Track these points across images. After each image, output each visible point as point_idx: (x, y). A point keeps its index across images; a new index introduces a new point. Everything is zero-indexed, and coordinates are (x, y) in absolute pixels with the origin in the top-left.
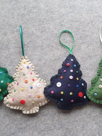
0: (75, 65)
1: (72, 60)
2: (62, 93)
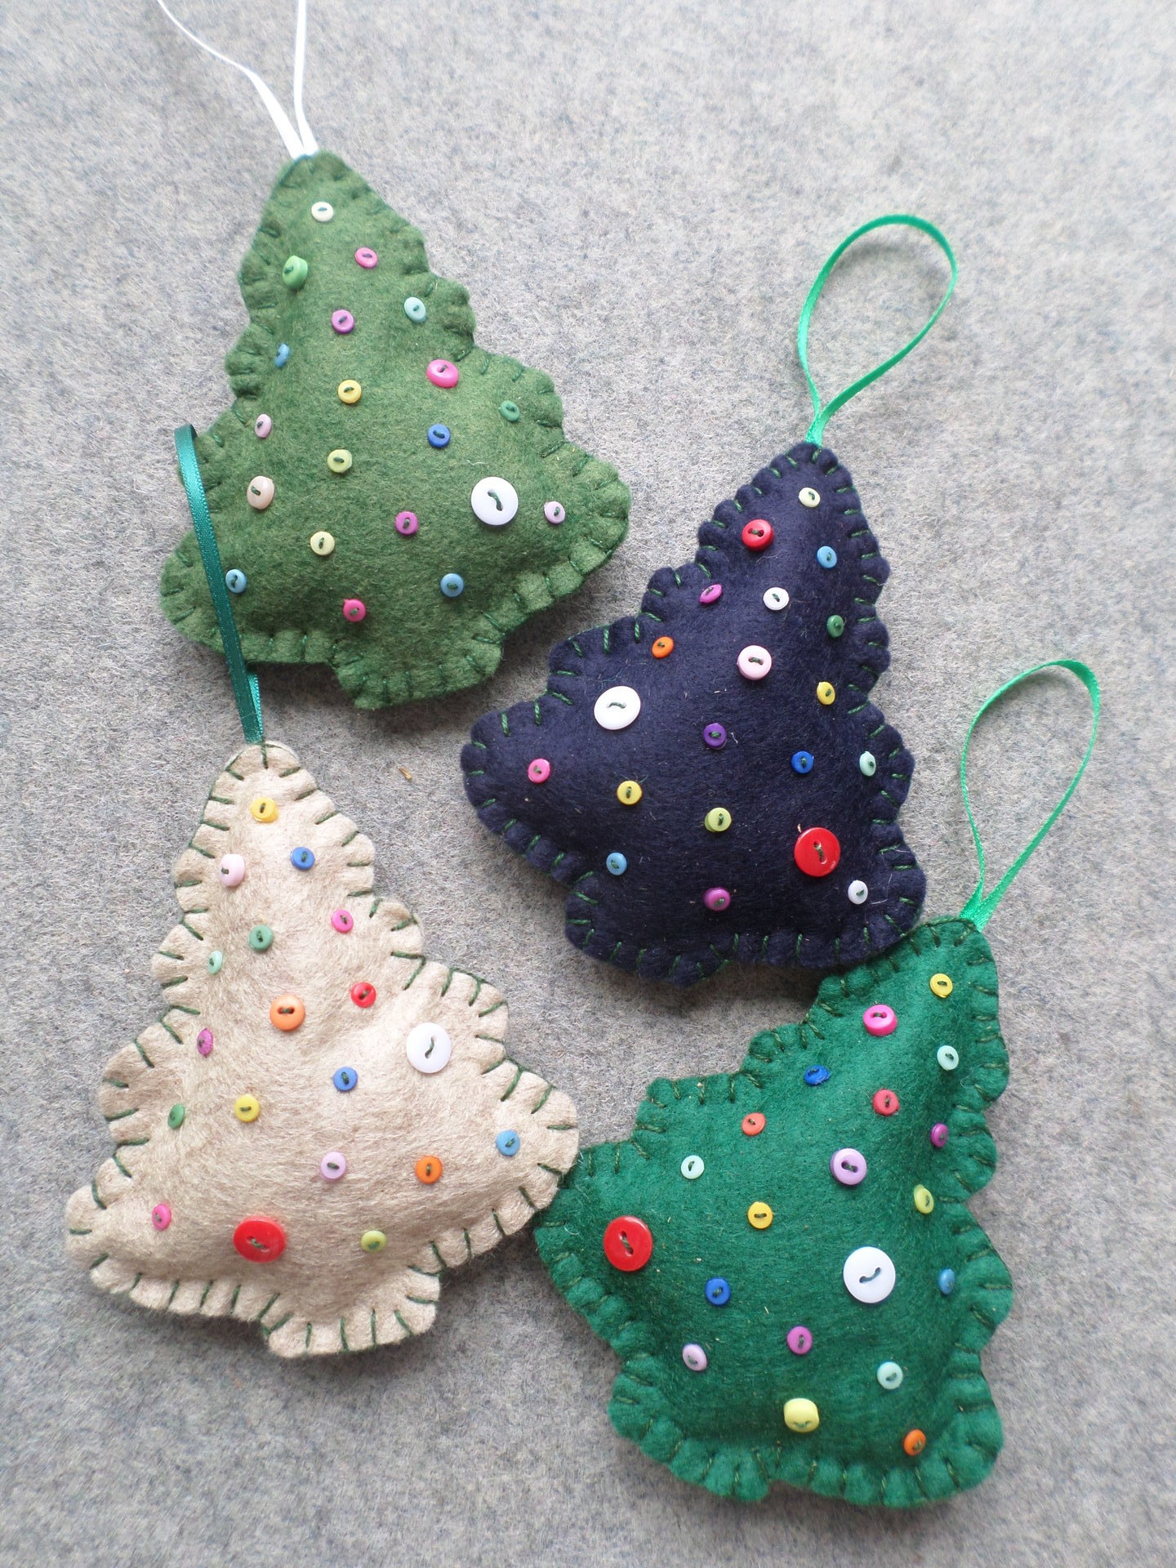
0: (826, 555)
1: (809, 497)
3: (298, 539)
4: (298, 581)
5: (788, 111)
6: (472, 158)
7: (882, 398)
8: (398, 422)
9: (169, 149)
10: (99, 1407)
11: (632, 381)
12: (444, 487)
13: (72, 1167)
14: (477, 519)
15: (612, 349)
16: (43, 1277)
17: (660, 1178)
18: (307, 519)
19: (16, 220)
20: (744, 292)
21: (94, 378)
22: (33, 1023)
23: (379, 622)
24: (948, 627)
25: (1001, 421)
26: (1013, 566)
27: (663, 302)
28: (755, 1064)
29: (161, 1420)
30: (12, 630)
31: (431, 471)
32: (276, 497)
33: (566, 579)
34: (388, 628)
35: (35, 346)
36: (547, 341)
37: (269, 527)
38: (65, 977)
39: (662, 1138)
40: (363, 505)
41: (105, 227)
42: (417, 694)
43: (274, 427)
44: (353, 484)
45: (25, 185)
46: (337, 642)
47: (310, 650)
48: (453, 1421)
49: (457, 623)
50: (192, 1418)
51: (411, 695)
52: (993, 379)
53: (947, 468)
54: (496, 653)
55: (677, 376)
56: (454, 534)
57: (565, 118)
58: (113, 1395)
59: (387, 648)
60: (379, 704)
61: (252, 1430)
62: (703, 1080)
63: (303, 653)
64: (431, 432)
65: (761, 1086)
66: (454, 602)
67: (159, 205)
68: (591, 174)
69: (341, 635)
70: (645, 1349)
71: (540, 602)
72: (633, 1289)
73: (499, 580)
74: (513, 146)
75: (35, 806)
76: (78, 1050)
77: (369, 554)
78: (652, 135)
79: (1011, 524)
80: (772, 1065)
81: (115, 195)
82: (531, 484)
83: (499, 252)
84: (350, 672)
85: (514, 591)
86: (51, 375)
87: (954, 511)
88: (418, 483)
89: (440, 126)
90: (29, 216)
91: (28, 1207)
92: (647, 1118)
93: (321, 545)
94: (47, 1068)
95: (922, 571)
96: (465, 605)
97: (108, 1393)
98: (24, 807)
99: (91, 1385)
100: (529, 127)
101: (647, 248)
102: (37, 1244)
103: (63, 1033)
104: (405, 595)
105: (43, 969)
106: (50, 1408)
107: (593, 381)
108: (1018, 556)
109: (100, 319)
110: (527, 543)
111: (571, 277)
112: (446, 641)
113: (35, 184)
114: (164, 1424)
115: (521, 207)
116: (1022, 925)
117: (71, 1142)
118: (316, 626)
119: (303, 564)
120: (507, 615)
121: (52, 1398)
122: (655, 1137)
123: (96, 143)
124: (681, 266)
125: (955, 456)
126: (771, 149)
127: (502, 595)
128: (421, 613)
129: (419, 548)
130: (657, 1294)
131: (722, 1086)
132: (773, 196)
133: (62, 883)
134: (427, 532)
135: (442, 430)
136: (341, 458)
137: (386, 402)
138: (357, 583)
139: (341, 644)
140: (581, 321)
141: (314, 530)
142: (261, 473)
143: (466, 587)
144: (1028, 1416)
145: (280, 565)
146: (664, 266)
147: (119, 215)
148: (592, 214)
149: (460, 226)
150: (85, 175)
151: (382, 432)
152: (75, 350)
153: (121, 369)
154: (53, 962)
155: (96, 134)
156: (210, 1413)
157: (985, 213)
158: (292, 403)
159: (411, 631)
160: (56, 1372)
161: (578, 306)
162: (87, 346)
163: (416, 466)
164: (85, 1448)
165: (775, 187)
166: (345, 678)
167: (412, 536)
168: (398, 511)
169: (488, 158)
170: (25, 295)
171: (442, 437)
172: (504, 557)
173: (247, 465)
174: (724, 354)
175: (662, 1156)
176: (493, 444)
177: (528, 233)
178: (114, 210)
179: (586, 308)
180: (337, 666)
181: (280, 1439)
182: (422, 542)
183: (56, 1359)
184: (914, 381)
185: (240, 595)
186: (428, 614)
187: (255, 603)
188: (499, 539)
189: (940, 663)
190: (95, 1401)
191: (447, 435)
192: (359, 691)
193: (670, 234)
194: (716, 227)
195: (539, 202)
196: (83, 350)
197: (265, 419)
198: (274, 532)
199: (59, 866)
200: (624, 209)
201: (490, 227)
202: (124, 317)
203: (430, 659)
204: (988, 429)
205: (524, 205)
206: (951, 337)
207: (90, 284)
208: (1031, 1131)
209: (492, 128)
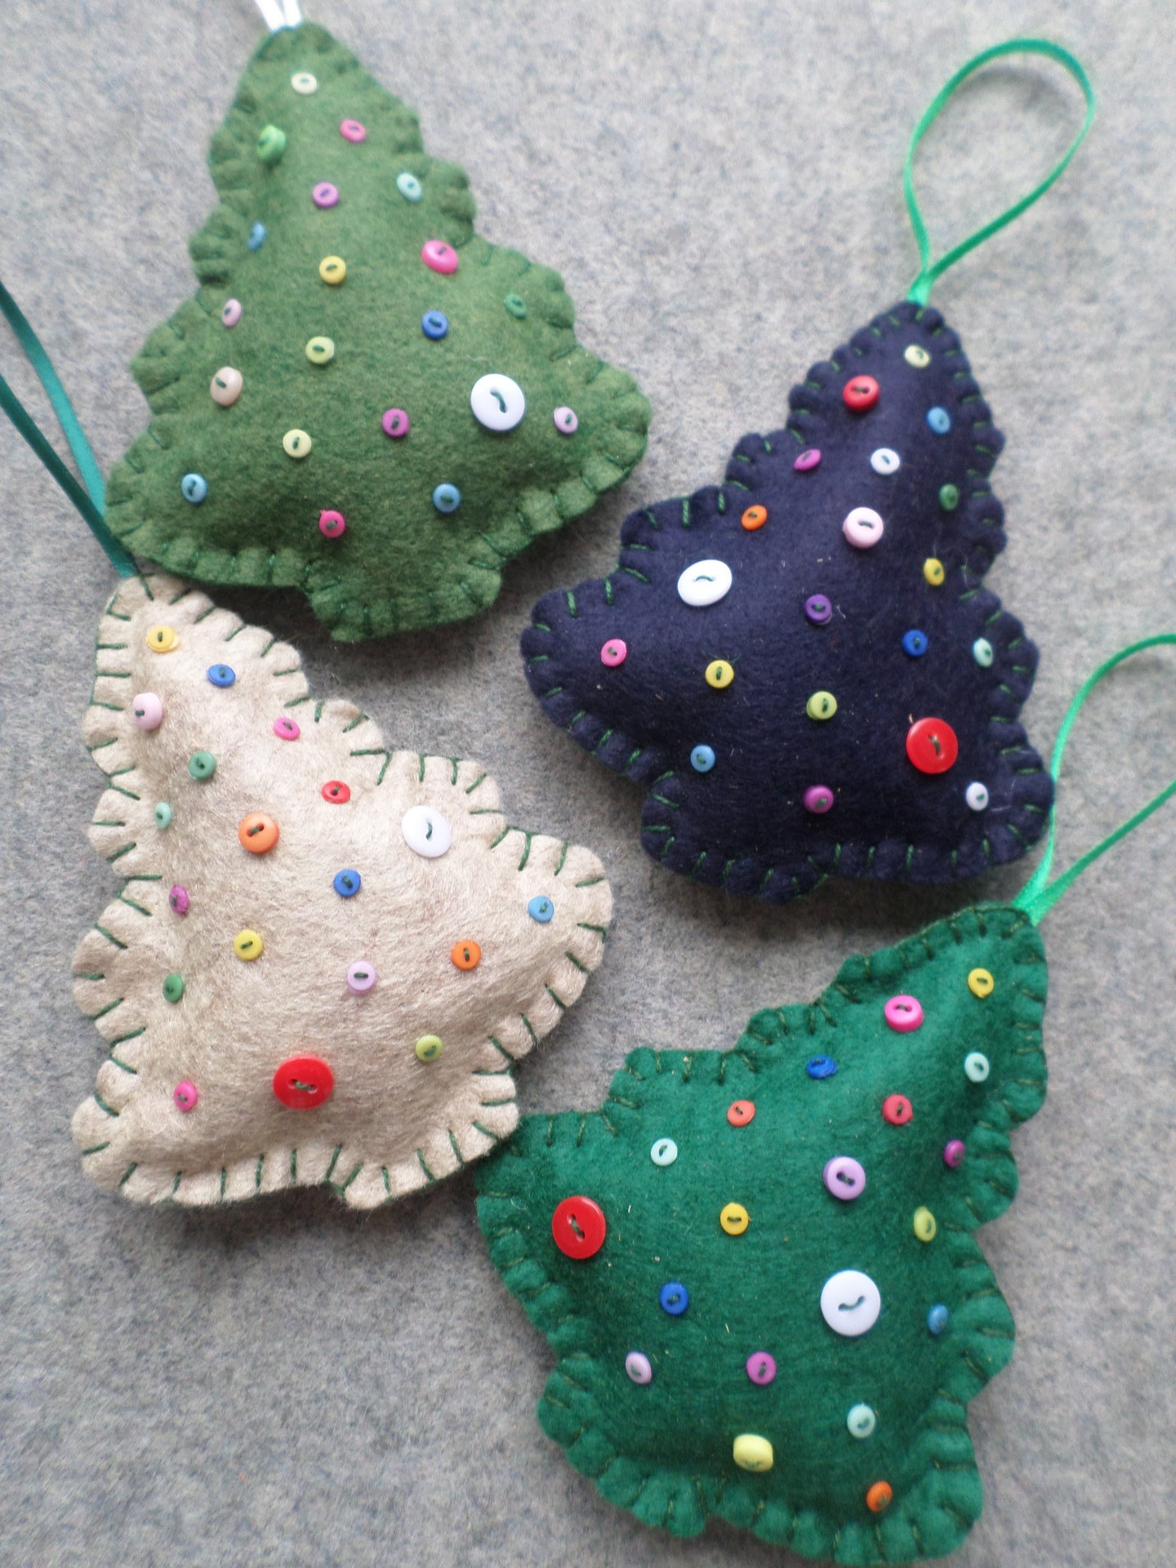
0: (938, 418)
1: (916, 356)
2: (720, 672)
3: (268, 439)
4: (270, 486)
5: (911, 35)
6: (549, 79)
7: (1010, 367)
8: (388, 307)
9: (203, 60)
10: (83, 1501)
11: (723, 340)
12: (440, 383)
13: (60, 1222)
14: (476, 422)
15: (703, 302)
16: (23, 1348)
17: (626, 1159)
18: (279, 415)
19: (28, 137)
20: (855, 240)
21: (112, 319)
22: (20, 1055)
23: (360, 540)
24: (1079, 633)
25: (1146, 398)
26: (1156, 565)
27: (762, 249)
28: (753, 1044)
29: (154, 1518)
30: (10, 605)
31: (425, 365)
32: (245, 391)
33: (577, 499)
34: (371, 546)
35: (45, 281)
36: (627, 291)
37: (235, 424)
38: (58, 1004)
39: (636, 1115)
40: (346, 402)
41: (129, 149)
42: (404, 626)
43: (244, 313)
44: (336, 377)
45: (39, 97)
46: (310, 562)
47: (278, 571)
48: (488, 1530)
49: (451, 543)
50: (190, 1516)
51: (396, 627)
52: (1138, 350)
53: (1082, 450)
54: (496, 580)
55: (775, 335)
56: (451, 439)
57: (654, 36)
58: (98, 1488)
59: (369, 570)
60: (359, 636)
61: (257, 1533)
62: (691, 1054)
63: (270, 575)
64: (426, 318)
65: (756, 1070)
66: (448, 518)
67: (190, 124)
68: (684, 101)
69: (315, 554)
70: (585, 1349)
71: (547, 523)
72: (579, 1280)
73: (501, 496)
74: (595, 66)
75: (30, 807)
76: (72, 1088)
77: (349, 457)
78: (754, 58)
79: (1154, 516)
80: (771, 1048)
81: (141, 113)
82: (539, 387)
83: (575, 189)
84: (327, 598)
85: (517, 510)
86: (63, 315)
87: (1088, 499)
88: (411, 379)
89: (512, 41)
90: (43, 132)
91: (9, 1266)
92: (621, 1090)
93: (296, 445)
94: (35, 1106)
95: (1051, 568)
96: (461, 523)
97: (94, 1485)
98: (18, 807)
99: (74, 1474)
100: (614, 45)
101: (745, 187)
102: (18, 1310)
103: (54, 1067)
104: (391, 507)
105: (34, 994)
106: (27, 1500)
107: (679, 340)
108: (1162, 553)
109: (121, 254)
110: (533, 454)
111: (658, 218)
112: (438, 565)
113: (50, 97)
114: (157, 1523)
115: (601, 137)
116: (1156, 978)
117: (61, 1193)
118: (286, 544)
119: (275, 467)
120: (510, 537)
121: (30, 1488)
122: (625, 1111)
123: (121, 51)
124: (783, 209)
125: (1091, 437)
126: (891, 79)
127: (503, 514)
128: (410, 529)
129: (409, 453)
130: (606, 1290)
131: (711, 1064)
132: (891, 132)
133: (58, 896)
134: (419, 435)
135: (439, 318)
136: (322, 347)
137: (374, 284)
138: (337, 491)
139: (317, 564)
140: (666, 270)
141: (287, 428)
142: (228, 364)
143: (462, 502)
144: (1149, 1548)
145: (247, 468)
146: (765, 209)
147: (145, 134)
148: (684, 148)
149: (532, 156)
150: (106, 88)
151: (368, 317)
152: (90, 287)
153: (141, 310)
154: (46, 985)
155: (122, 41)
156: (210, 1512)
157: (1134, 159)
158: (266, 286)
159: (399, 550)
160: (36, 1459)
161: (664, 252)
162: (103, 282)
163: (409, 358)
164: (66, 1547)
165: (894, 122)
166: (321, 606)
167: (401, 438)
168: (387, 409)
169: (566, 80)
170: (36, 222)
171: (438, 325)
172: (507, 469)
173: (211, 357)
174: (831, 311)
175: (632, 1136)
176: (497, 338)
177: (609, 167)
178: (139, 129)
179: (673, 255)
180: (311, 591)
181: (289, 1545)
182: (413, 447)
183: (36, 1443)
184: (1047, 349)
185: (199, 505)
186: (418, 531)
187: (217, 514)
188: (502, 447)
189: (1069, 673)
190: (79, 1493)
191: (444, 324)
192: (337, 621)
193: (771, 172)
194: (824, 166)
195: (623, 131)
196: (98, 285)
197: (235, 306)
198: (240, 431)
199: (54, 877)
200: (720, 141)
201: (566, 158)
202: (145, 250)
203: (420, 584)
204: (1131, 406)
205: (607, 135)
206: (1092, 299)
207: (109, 212)
208: (1159, 1217)
209: (571, 45)
